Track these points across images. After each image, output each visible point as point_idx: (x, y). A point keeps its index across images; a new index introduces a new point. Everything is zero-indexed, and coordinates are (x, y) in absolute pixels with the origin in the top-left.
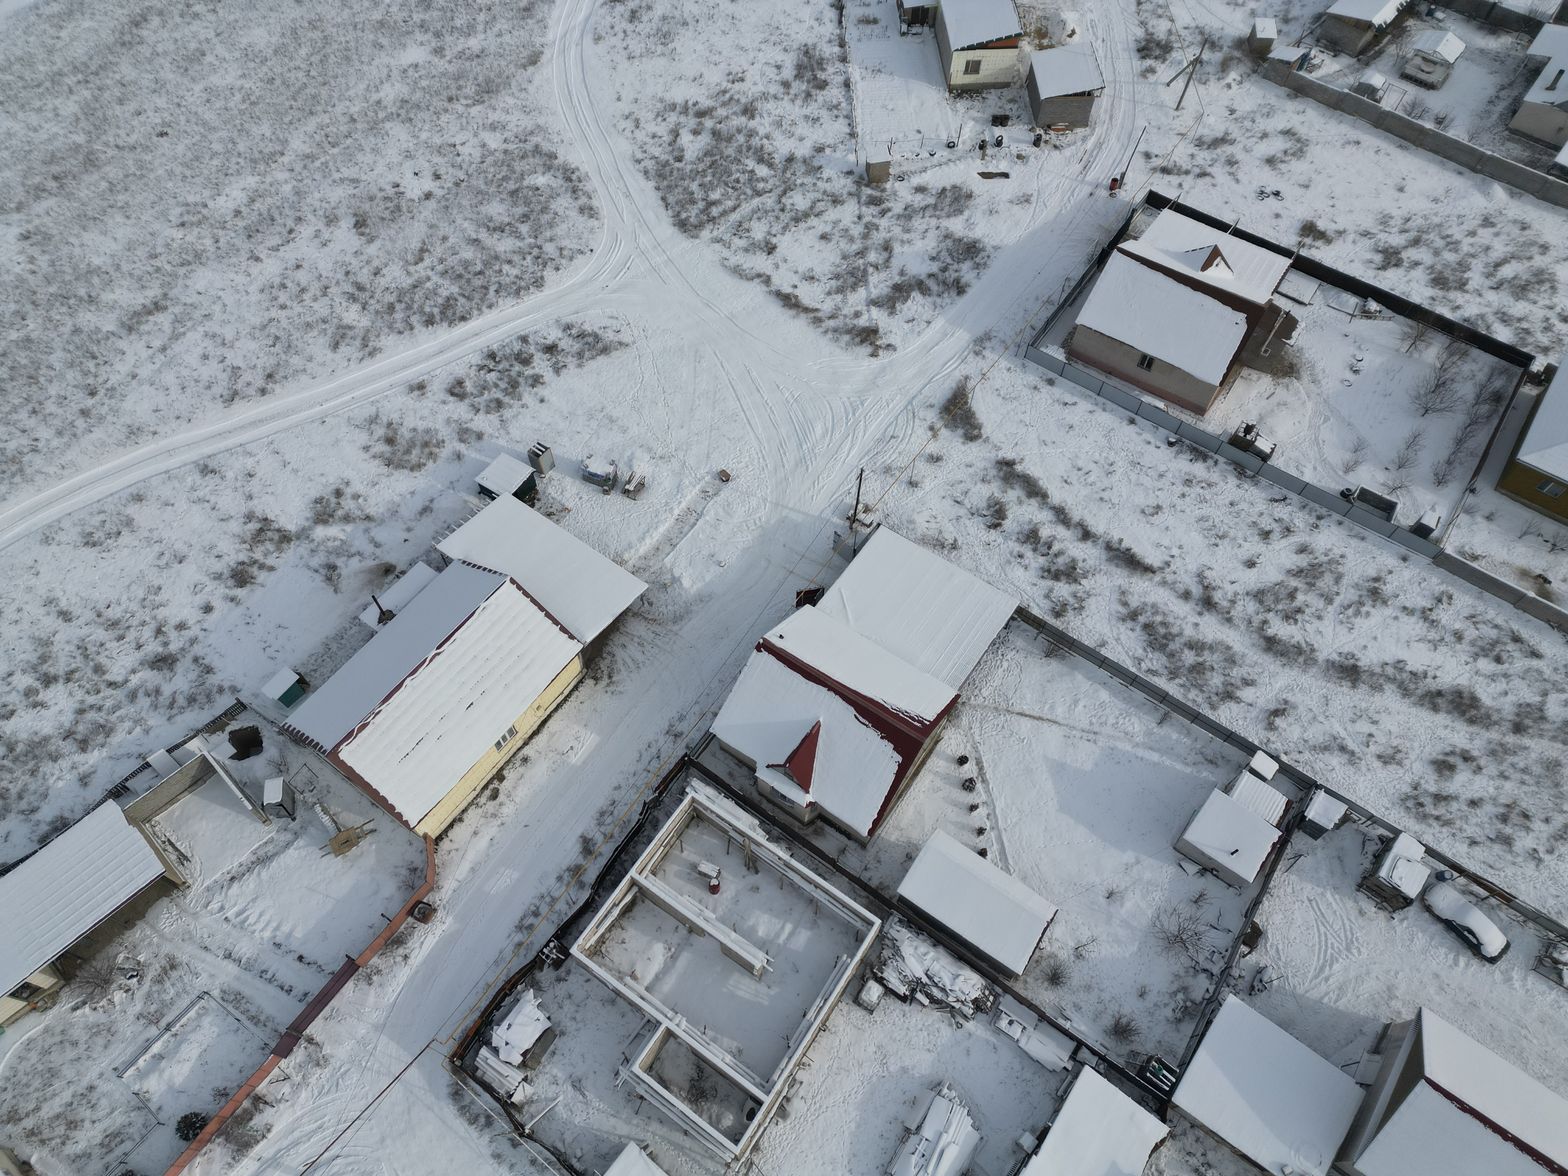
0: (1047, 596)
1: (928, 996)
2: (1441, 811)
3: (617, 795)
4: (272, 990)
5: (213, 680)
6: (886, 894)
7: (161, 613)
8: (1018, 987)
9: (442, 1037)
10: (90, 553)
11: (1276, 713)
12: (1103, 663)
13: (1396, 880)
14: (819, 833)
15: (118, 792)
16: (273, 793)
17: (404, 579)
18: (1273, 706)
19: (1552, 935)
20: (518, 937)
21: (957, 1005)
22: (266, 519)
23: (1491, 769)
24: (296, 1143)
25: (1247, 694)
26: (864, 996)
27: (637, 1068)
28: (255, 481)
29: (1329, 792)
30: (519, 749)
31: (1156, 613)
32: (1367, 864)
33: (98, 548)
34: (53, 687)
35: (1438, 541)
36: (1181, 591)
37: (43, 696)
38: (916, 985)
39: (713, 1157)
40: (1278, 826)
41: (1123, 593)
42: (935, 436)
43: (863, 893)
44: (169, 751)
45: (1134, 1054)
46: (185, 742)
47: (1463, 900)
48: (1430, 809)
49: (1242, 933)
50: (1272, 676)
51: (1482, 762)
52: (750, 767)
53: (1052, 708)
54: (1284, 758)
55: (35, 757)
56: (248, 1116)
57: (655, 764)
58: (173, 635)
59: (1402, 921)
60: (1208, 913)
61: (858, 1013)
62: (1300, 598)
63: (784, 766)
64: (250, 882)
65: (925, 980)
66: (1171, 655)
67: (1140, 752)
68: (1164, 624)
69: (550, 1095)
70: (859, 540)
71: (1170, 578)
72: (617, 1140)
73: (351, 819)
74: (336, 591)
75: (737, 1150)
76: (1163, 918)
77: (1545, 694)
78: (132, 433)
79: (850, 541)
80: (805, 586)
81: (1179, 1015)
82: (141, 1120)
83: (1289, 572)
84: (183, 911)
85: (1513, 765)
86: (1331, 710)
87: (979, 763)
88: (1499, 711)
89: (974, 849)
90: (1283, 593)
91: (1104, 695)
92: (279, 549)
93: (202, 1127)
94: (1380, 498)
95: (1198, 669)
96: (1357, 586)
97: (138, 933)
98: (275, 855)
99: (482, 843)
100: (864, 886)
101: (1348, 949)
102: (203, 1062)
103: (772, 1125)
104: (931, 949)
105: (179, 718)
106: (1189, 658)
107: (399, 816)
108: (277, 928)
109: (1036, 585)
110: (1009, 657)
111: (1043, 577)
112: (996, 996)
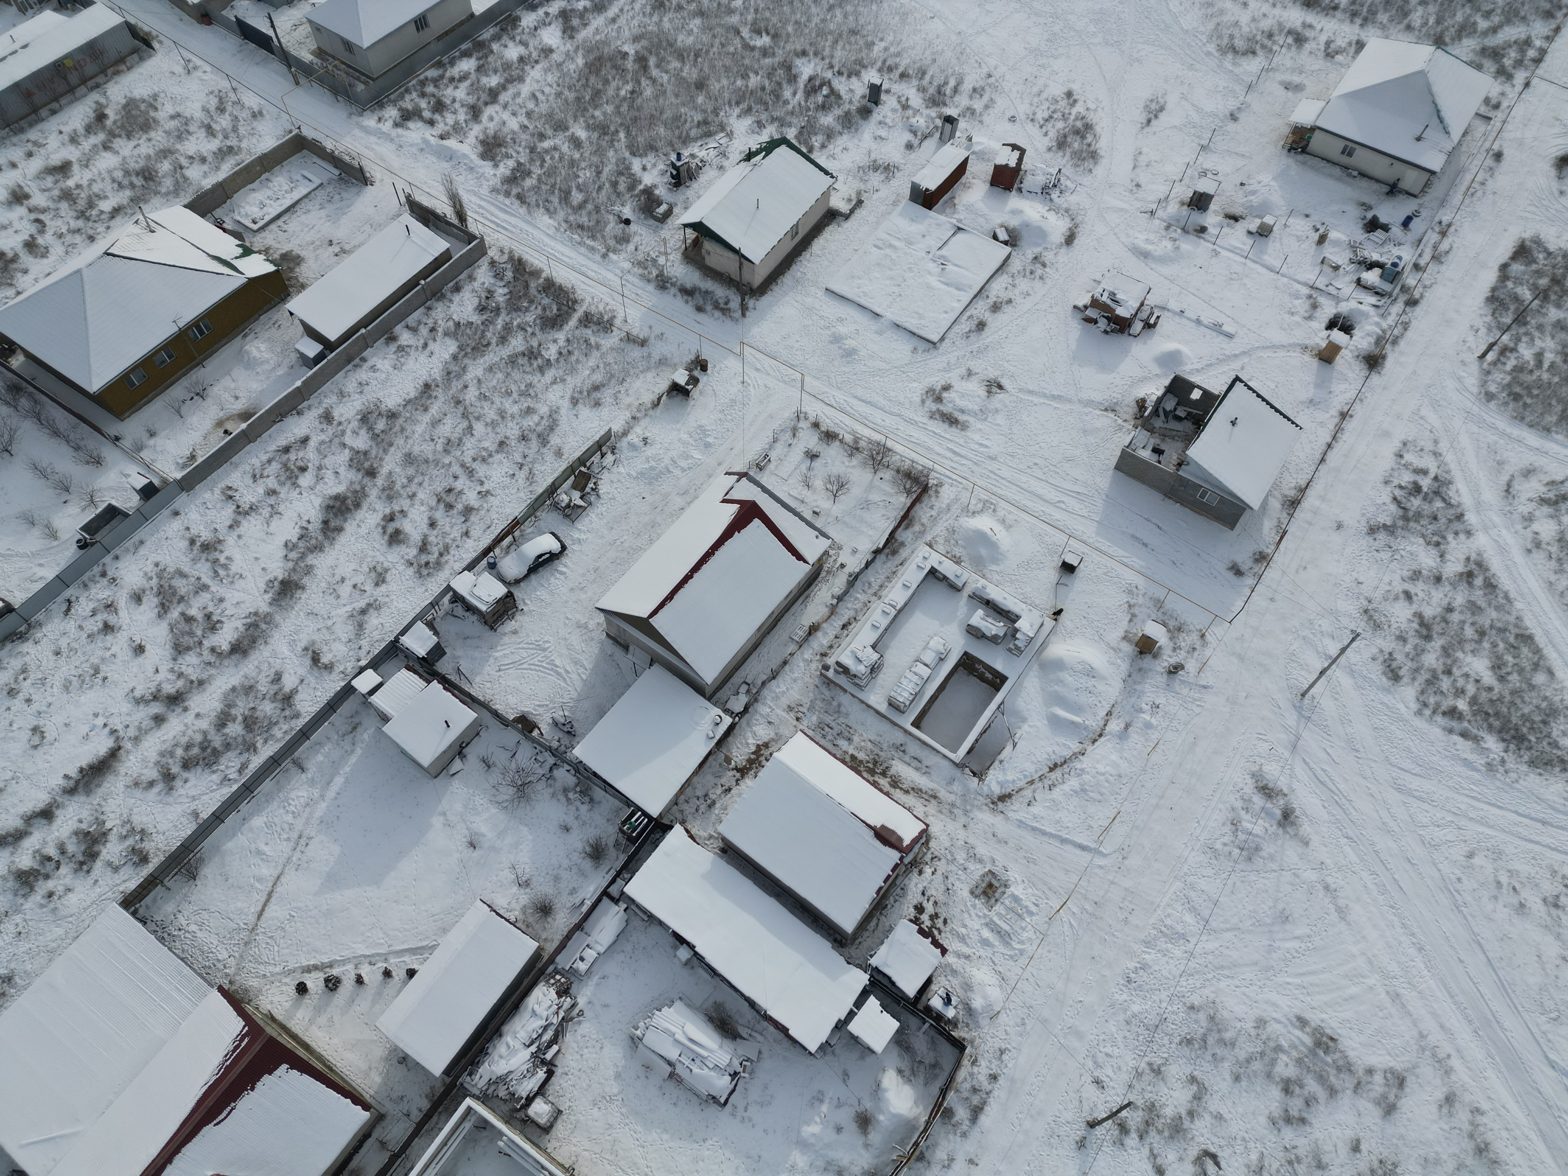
0: (116, 869)
1: (549, 1046)
2: (435, 551)
6: (439, 1090)
8: (550, 948)
11: (315, 659)
12: (218, 817)
13: (490, 600)
18: (308, 662)
19: (548, 502)
21: (562, 1014)
23: (405, 503)
25: (289, 682)
26: (543, 1121)
29: (403, 632)
31: (172, 754)
32: (474, 618)
35: (165, 481)
36: (153, 723)
38: (539, 1059)
40: (429, 682)
41: (136, 784)
43: (435, 1119)
45: (617, 844)
47: (513, 554)
48: (432, 558)
49: (522, 732)
50: (274, 654)
51: (397, 508)
53: (260, 880)
54: (363, 663)
59: (525, 604)
60: (500, 758)
61: (560, 1129)
62: (193, 612)
65: (533, 1048)
66: (228, 746)
67: (331, 793)
68: (188, 747)
71: (132, 732)
76: (500, 798)
77: (344, 445)
81: (587, 799)
83: (159, 616)
85: (404, 487)
86: (323, 612)
87: (308, 970)
88: (352, 483)
89: (405, 983)
90: (183, 626)
91: (258, 822)
94: (98, 517)
95: (250, 722)
96: (194, 561)
100: (427, 1117)
101: (544, 650)
104: (504, 1039)
106: (235, 729)
109: (96, 881)
110: (184, 923)
111: (88, 872)
112: (556, 972)
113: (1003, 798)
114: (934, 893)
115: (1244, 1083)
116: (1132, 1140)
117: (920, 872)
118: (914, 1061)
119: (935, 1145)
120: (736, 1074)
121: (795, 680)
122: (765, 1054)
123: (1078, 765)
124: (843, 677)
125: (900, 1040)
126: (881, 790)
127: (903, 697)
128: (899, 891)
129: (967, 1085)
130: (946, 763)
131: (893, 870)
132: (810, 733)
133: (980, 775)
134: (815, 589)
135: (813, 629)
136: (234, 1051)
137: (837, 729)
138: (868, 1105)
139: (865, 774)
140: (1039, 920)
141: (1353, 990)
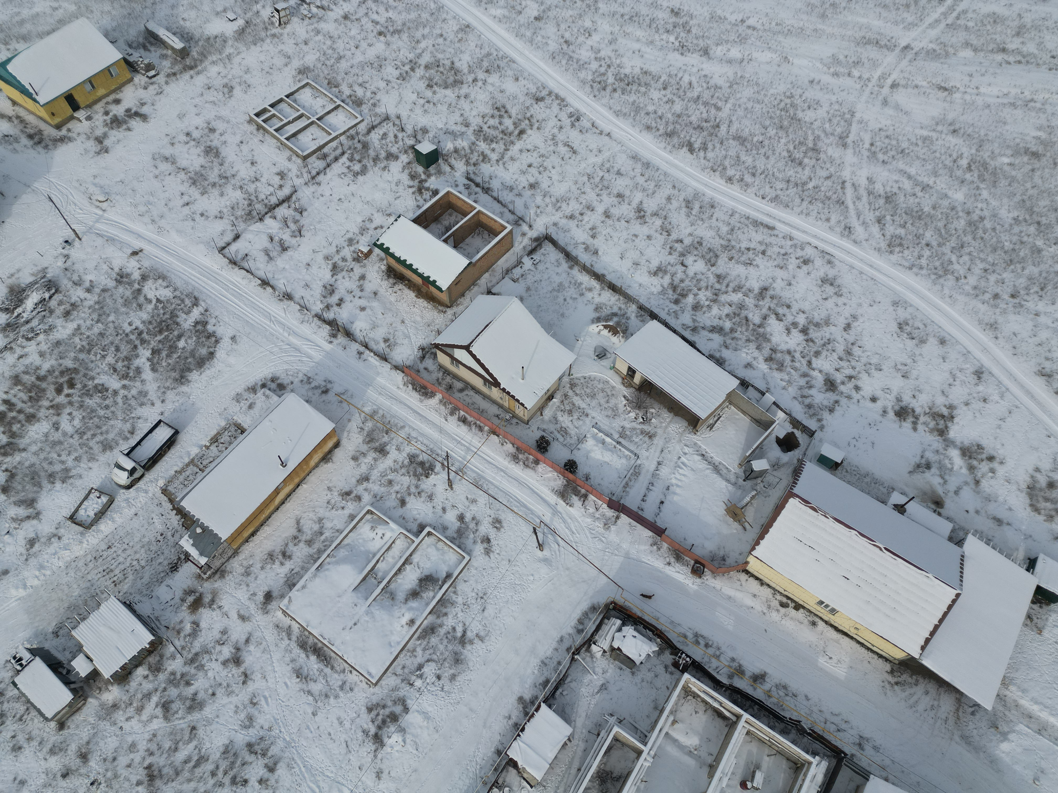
3: (801, 698)
4: (643, 491)
5: (826, 415)
7: (864, 376)
9: (625, 595)
10: (894, 327)
15: (744, 384)
16: (759, 465)
17: (935, 516)
20: (690, 635)
22: (952, 417)
24: (565, 521)
27: (616, 729)
28: (982, 404)
30: (821, 618)
33: (899, 331)
34: (801, 334)
37: (795, 332)
44: (774, 403)
46: (781, 410)
55: (757, 339)
56: (577, 493)
58: (850, 385)
64: (702, 465)
69: (597, 669)
72: (573, 719)
73: (750, 514)
74: (910, 472)
78: (991, 325)
82: (573, 442)
84: (682, 434)
92: (931, 431)
93: (571, 472)
97: (666, 415)
98: (721, 475)
99: (749, 601)
102: (602, 464)
105: (796, 403)
107: (757, 543)
108: (678, 486)
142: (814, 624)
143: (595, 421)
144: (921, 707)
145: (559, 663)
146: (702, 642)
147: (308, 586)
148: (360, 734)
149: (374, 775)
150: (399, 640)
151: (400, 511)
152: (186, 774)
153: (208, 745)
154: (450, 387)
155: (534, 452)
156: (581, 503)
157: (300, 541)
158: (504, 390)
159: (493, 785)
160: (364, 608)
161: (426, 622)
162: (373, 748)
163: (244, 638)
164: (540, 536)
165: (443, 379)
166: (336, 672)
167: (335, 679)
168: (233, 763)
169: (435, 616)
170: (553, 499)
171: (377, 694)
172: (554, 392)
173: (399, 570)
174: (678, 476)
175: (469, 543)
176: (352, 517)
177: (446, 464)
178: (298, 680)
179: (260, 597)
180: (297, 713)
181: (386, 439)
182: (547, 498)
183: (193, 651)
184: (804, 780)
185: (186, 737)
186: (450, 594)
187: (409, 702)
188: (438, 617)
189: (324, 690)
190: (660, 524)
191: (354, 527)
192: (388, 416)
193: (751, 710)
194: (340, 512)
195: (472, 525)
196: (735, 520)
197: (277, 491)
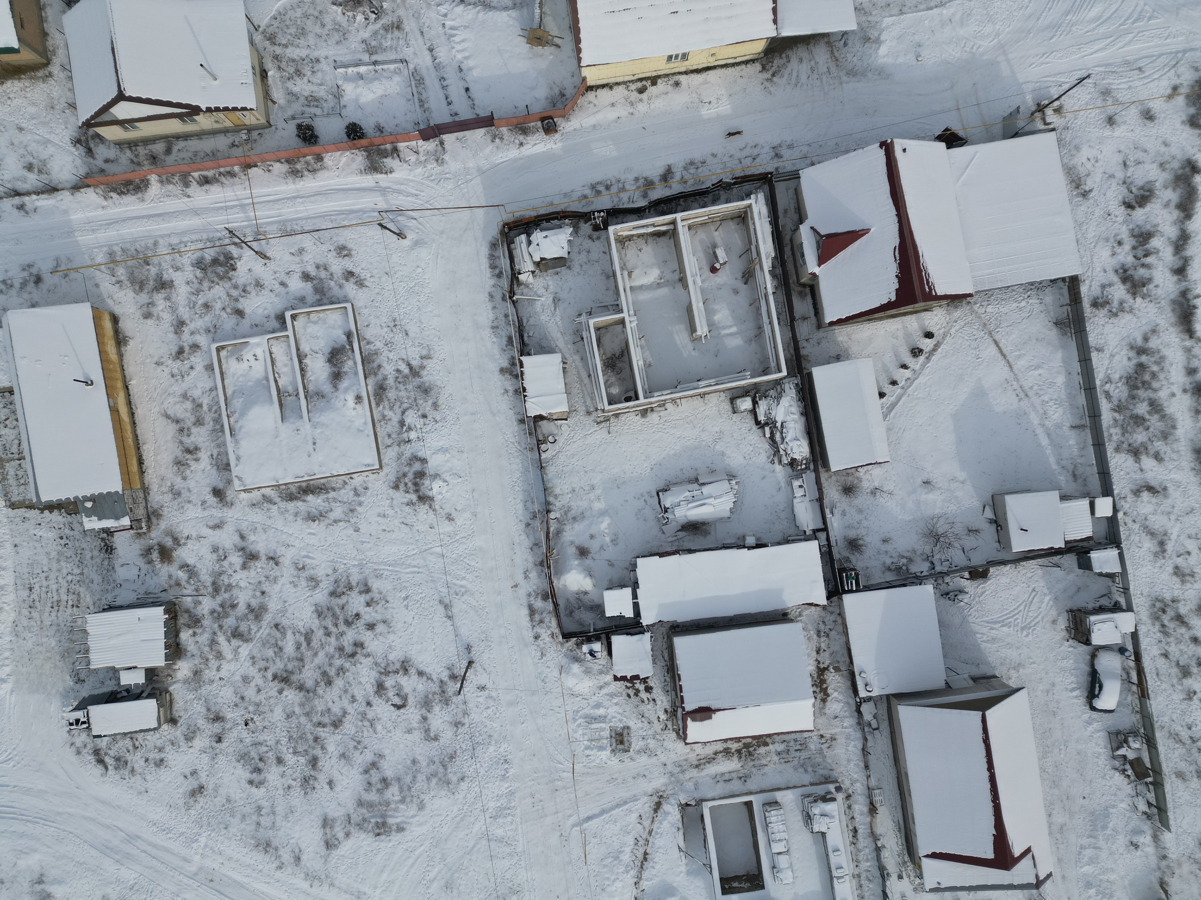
0: (1103, 287)
1: (772, 433)
2: (1171, 625)
3: (710, 160)
4: (441, 94)
6: (804, 364)
8: (823, 476)
9: (509, 208)
11: (1151, 489)
12: (1085, 361)
13: (1095, 628)
14: (802, 295)
18: (1153, 483)
19: (1142, 731)
20: (588, 192)
21: (782, 452)
24: (399, 192)
25: (1148, 462)
26: (739, 401)
27: (592, 322)
29: (1121, 556)
30: (679, 73)
31: (1157, 363)
32: (1090, 606)
36: (1192, 366)
38: (771, 423)
39: (593, 399)
40: (1066, 542)
41: (1154, 331)
42: (1170, 97)
43: (792, 351)
45: (848, 560)
47: (1119, 671)
48: (1166, 619)
49: (975, 567)
50: (1178, 468)
52: (801, 218)
53: (1019, 357)
54: (1120, 515)
56: (385, 154)
57: (748, 161)
59: (1071, 646)
60: (969, 542)
61: (727, 406)
63: (822, 236)
64: (470, 13)
65: (779, 425)
66: (1133, 397)
67: (1040, 431)
68: (1154, 375)
69: (539, 292)
70: (1028, 128)
72: (554, 346)
73: (552, 27)
75: (607, 407)
76: (942, 521)
79: (1021, 123)
80: (957, 128)
81: (893, 567)
82: (332, 104)
86: (1186, 519)
87: (937, 346)
89: (879, 388)
91: (1061, 380)
93: (360, 138)
95: (1139, 421)
98: (495, 8)
99: (611, 115)
100: (797, 349)
101: (1023, 629)
102: (381, 102)
103: (634, 414)
104: (799, 414)
106: (1142, 409)
107: (579, 51)
108: (466, 58)
109: (1105, 271)
110: (1031, 301)
111: (1116, 271)
112: (807, 468)
113: (658, 806)
114: (649, 707)
115: (409, 762)
116: (445, 676)
117: (666, 711)
118: (583, 605)
119: (539, 576)
120: (666, 511)
121: (849, 761)
122: (660, 534)
123: (633, 873)
124: (822, 793)
125: (599, 608)
126: (731, 739)
127: (774, 816)
128: (669, 688)
129: (547, 620)
130: (709, 795)
131: (682, 697)
132: (806, 735)
133: (684, 807)
134: (901, 841)
135: (873, 810)
136: (927, 280)
137: (793, 754)
138: (588, 562)
139: (749, 740)
140: (579, 749)
141: (384, 877)
142: (677, 84)
143: (331, 60)
144: (803, 78)
145: (506, 316)
146: (601, 188)
147: (241, 454)
148: (407, 509)
149: (447, 522)
150: (363, 421)
151: (246, 323)
152: (308, 654)
153: (301, 624)
154: (154, 159)
155: (306, 150)
156: (397, 160)
157: (188, 429)
158: (209, 110)
159: (538, 445)
160: (308, 425)
161: (370, 388)
162: (427, 506)
163: (236, 539)
164: (390, 226)
165: (137, 156)
166: (340, 489)
167: (346, 494)
168: (334, 615)
169: (372, 376)
170: (369, 180)
171: (390, 472)
172: (261, 64)
173: (302, 370)
174: (458, 47)
175: (336, 291)
176: (210, 368)
177: (237, 240)
178: (317, 522)
179: (212, 500)
180: (342, 542)
181: (153, 271)
182: (363, 185)
183: (208, 584)
184: (754, 223)
185: (278, 635)
186: (366, 348)
187: (420, 454)
188: (376, 374)
189: (345, 509)
190: (484, 113)
191: (222, 374)
192: (128, 246)
193: (679, 208)
194: (193, 373)
195: (323, 274)
196: (544, 46)
197: (114, 410)
